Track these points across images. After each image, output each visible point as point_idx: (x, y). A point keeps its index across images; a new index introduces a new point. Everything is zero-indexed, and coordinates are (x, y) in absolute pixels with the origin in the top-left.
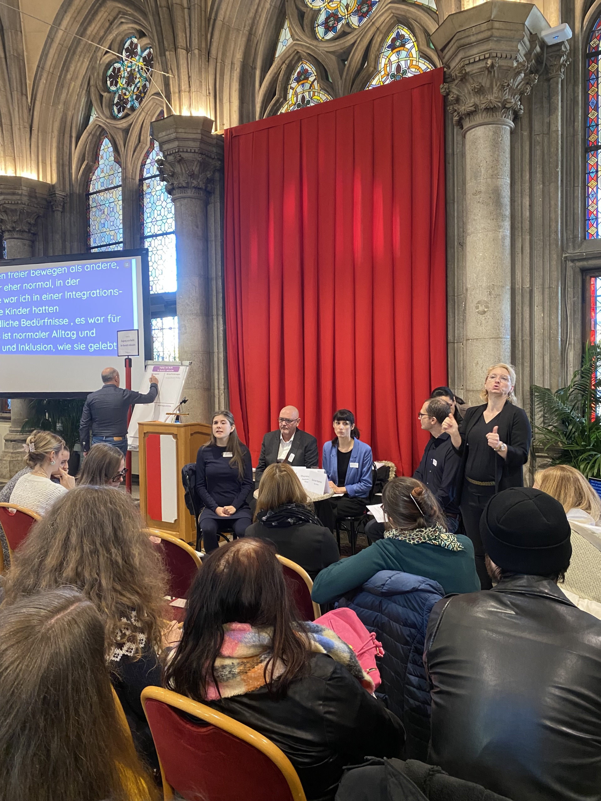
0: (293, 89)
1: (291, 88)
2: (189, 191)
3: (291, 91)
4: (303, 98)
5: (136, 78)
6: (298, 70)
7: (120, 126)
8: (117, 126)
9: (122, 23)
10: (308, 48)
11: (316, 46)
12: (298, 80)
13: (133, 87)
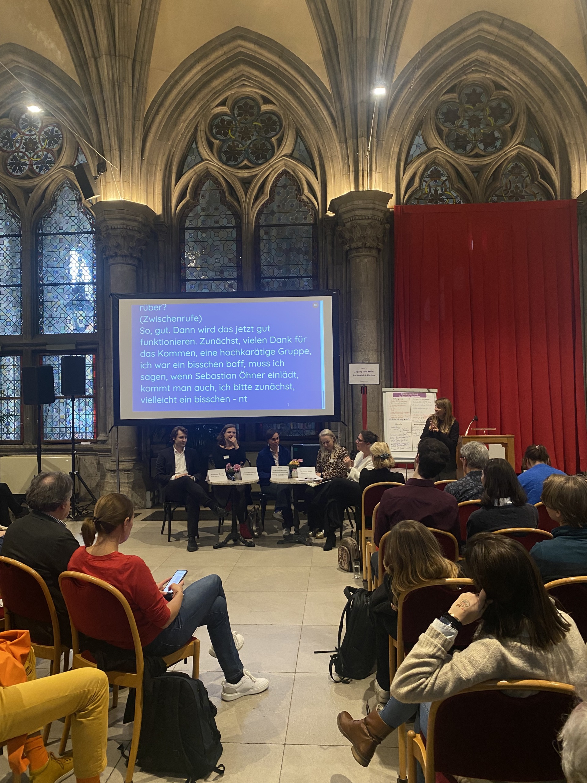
0: (426, 182)
1: (424, 181)
2: (374, 251)
3: (424, 183)
4: (436, 191)
5: (253, 135)
6: (431, 169)
7: (240, 175)
8: (236, 174)
9: (244, 84)
10: (450, 157)
11: (457, 158)
12: (431, 176)
13: (248, 142)
